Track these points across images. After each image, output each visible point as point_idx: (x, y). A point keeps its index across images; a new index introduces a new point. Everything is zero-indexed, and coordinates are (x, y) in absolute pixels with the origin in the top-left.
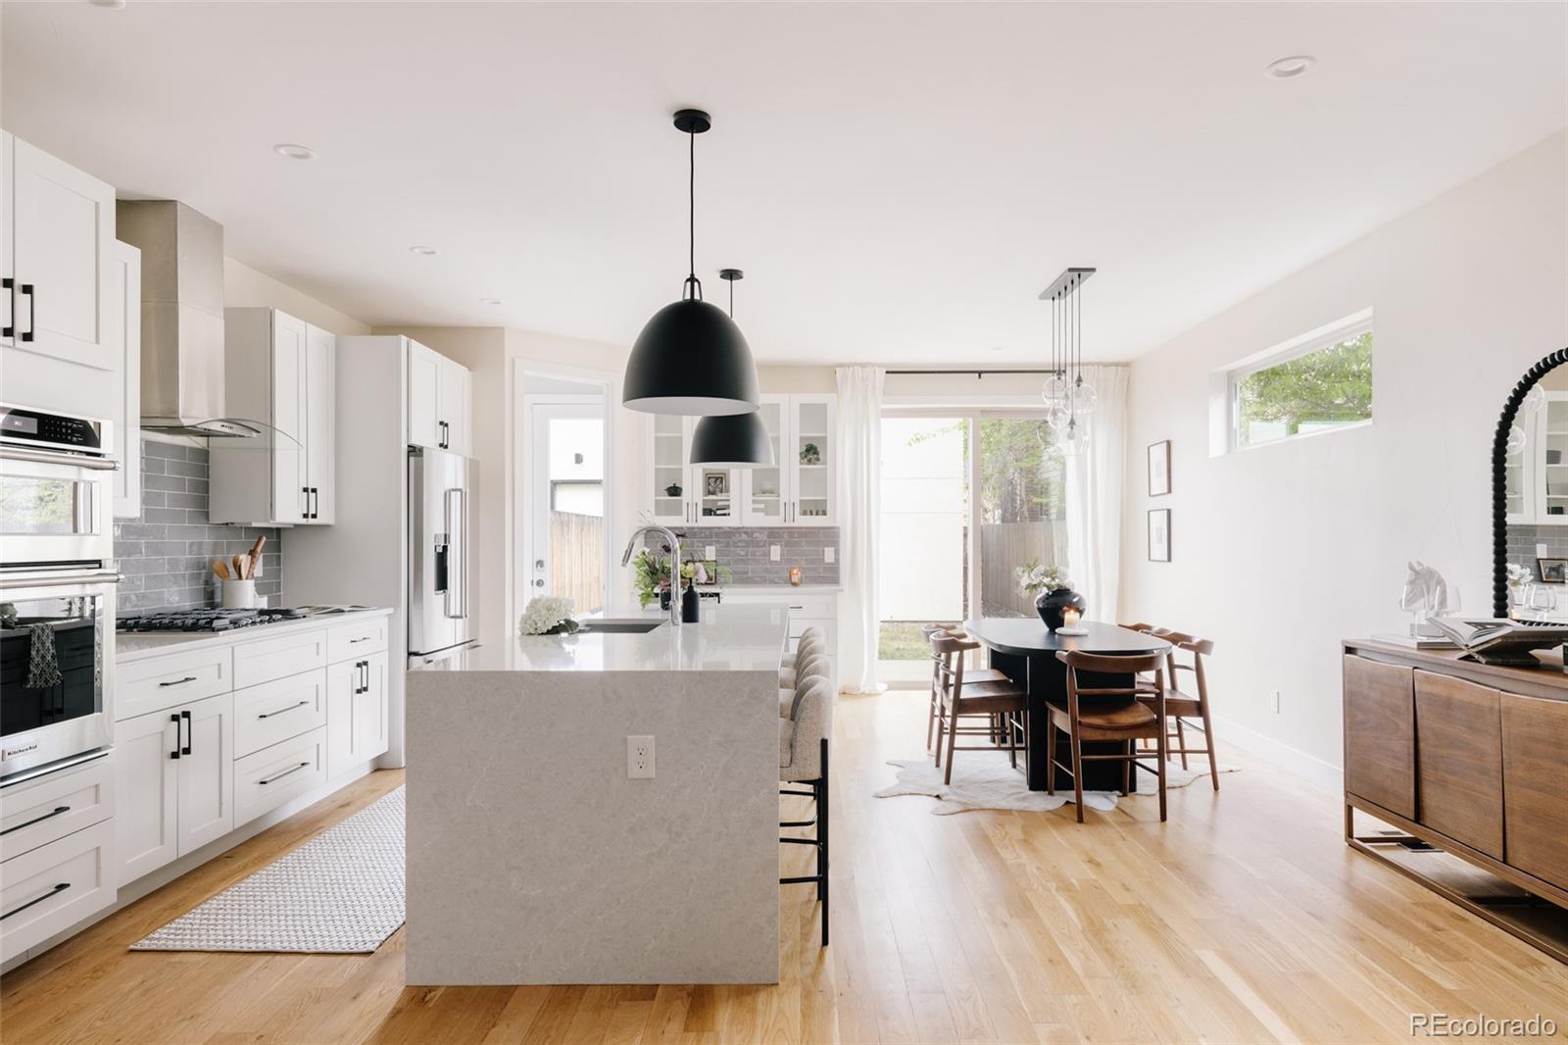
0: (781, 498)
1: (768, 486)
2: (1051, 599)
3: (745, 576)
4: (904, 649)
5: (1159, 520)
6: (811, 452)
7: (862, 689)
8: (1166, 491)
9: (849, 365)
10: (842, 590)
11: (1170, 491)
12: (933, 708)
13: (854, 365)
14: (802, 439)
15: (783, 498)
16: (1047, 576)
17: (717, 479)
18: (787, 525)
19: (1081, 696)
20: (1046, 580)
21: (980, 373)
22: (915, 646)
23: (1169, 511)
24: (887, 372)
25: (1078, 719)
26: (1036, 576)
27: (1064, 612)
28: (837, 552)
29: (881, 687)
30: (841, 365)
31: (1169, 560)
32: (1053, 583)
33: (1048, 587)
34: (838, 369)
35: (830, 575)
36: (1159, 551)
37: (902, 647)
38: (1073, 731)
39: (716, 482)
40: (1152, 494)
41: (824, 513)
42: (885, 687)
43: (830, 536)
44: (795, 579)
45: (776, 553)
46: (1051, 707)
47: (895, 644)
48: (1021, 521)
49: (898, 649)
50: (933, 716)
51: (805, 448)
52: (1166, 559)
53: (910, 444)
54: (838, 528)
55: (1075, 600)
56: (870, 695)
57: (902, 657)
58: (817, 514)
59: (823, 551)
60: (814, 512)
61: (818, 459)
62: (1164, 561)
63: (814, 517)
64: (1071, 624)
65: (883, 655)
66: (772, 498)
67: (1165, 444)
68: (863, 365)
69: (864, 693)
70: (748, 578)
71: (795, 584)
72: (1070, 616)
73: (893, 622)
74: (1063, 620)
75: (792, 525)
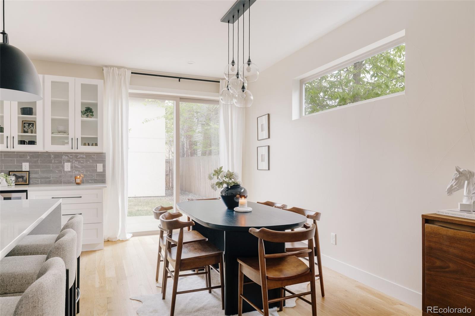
0: (69, 136)
1: (61, 128)
2: (230, 191)
3: (48, 180)
4: (141, 210)
5: (264, 151)
6: (88, 111)
7: (118, 238)
8: (268, 137)
9: (111, 66)
10: (106, 187)
11: (269, 137)
12: (159, 256)
13: (113, 66)
14: (82, 104)
15: (71, 135)
16: (227, 178)
17: (29, 124)
18: (73, 151)
19: (268, 259)
20: (227, 180)
21: (180, 78)
22: (146, 209)
23: (269, 147)
24: (132, 73)
25: (266, 275)
26: (222, 177)
27: (238, 198)
28: (104, 167)
29: (129, 236)
30: (106, 66)
31: (269, 169)
32: (230, 181)
33: (228, 184)
34: (104, 68)
35: (101, 179)
36: (264, 165)
37: (140, 209)
38: (263, 284)
39: (29, 125)
40: (259, 139)
41: (96, 145)
42: (131, 235)
43: (100, 157)
44: (78, 181)
45: (67, 167)
46: (240, 262)
47: (136, 208)
48: (186, 157)
49: (138, 210)
50: (159, 261)
51: (85, 109)
52: (267, 169)
53: (143, 123)
54: (105, 153)
55: (242, 191)
56: (122, 241)
57: (140, 215)
58: (92, 145)
59: (97, 165)
60: (90, 144)
61: (93, 115)
62: (267, 170)
63: (90, 147)
64: (243, 205)
65: (131, 214)
66: (65, 135)
67: (267, 115)
68: (119, 68)
69: (119, 240)
70: (50, 181)
71: (78, 184)
72: (241, 201)
73: (136, 197)
74: (238, 203)
75: (76, 151)
